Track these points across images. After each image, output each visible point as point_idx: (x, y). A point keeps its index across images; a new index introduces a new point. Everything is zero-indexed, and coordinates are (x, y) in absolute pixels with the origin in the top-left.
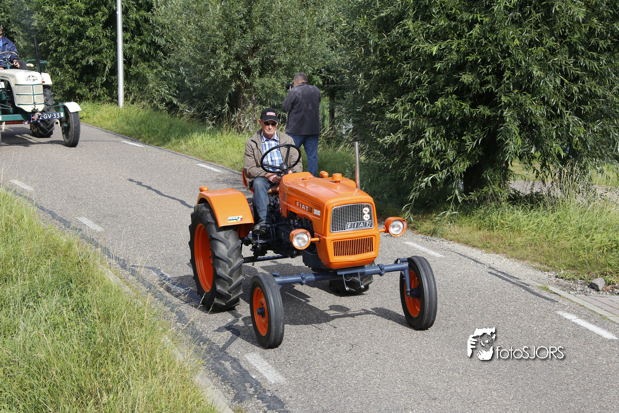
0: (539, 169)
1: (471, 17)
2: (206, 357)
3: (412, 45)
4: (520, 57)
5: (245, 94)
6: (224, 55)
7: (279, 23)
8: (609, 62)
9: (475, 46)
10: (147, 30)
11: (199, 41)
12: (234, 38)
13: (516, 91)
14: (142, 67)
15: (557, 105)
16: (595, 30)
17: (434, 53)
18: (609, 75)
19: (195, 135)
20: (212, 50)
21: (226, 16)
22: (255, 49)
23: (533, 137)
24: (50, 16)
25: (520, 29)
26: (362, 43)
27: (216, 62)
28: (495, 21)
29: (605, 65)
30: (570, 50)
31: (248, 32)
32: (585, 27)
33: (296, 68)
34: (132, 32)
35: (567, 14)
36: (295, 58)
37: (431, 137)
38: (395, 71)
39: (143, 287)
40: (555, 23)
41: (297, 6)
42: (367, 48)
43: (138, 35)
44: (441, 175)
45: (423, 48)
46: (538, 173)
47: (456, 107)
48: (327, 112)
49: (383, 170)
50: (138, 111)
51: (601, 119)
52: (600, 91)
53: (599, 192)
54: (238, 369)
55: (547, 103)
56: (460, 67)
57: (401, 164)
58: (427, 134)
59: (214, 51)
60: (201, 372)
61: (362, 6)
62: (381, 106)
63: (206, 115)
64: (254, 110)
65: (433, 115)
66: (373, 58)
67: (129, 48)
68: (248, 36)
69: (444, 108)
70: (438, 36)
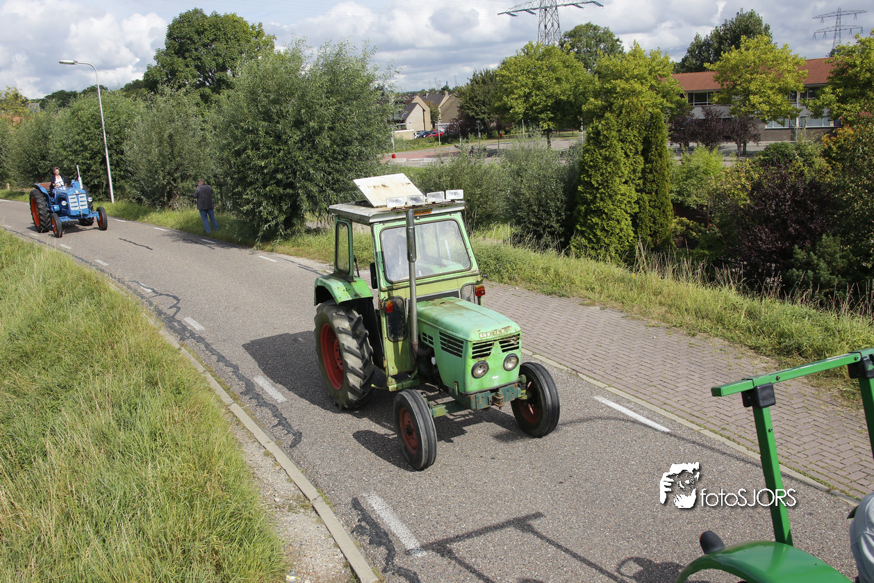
1: (278, 148)
3: (252, 162)
4: (303, 165)
5: (174, 192)
6: (162, 173)
7: (188, 155)
8: (343, 165)
9: (282, 161)
10: (122, 164)
11: (148, 167)
12: (166, 164)
13: (303, 181)
14: (122, 182)
15: (323, 186)
16: (335, 150)
17: (263, 165)
19: (151, 214)
21: (161, 154)
22: (177, 169)
23: (313, 201)
24: (72, 161)
25: (302, 152)
26: (228, 163)
27: (158, 177)
28: (290, 149)
30: (325, 160)
31: (173, 161)
32: (331, 150)
34: (115, 165)
35: (322, 144)
36: (197, 172)
37: (265, 205)
38: (245, 175)
39: (131, 291)
40: (317, 148)
41: (196, 147)
42: (230, 165)
43: (118, 167)
44: (273, 223)
45: (257, 163)
46: (318, 218)
47: (276, 190)
49: (244, 223)
50: (122, 204)
52: (341, 179)
55: (318, 185)
56: (276, 171)
57: (253, 219)
59: (156, 172)
60: (163, 329)
61: (226, 145)
62: (240, 192)
63: (156, 203)
65: (266, 194)
66: (234, 169)
68: (173, 163)
69: (271, 191)
70: (264, 157)
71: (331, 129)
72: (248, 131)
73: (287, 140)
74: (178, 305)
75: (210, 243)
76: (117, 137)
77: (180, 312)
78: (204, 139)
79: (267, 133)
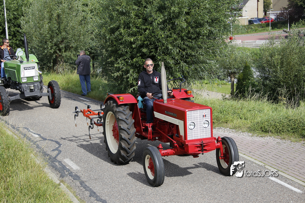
0: (172, 84)
1: (145, 27)
2: (48, 162)
3: (123, 38)
4: (164, 42)
5: (59, 59)
6: (50, 44)
7: (71, 31)
8: (195, 43)
9: (147, 38)
10: (18, 35)
11: (40, 39)
12: (54, 37)
13: (163, 54)
15: (178, 59)
16: (190, 31)
17: (132, 41)
18: (196, 48)
20: (45, 42)
21: (50, 29)
22: (62, 41)
23: (170, 71)
25: (163, 31)
26: (104, 38)
27: (47, 47)
28: (154, 29)
29: (194, 44)
30: (181, 39)
31: (59, 35)
32: (186, 30)
33: (79, 48)
34: (12, 36)
35: (180, 25)
36: (78, 45)
37: (132, 73)
38: (117, 48)
39: (22, 135)
40: (175, 29)
41: (78, 24)
42: (106, 40)
43: (15, 37)
44: (136, 87)
45: (128, 39)
46: (172, 85)
47: (141, 61)
48: (91, 65)
49: (114, 86)
51: (194, 64)
52: (193, 54)
53: (194, 91)
54: (61, 165)
55: (174, 59)
56: (142, 46)
57: (121, 84)
58: (131, 72)
59: (46, 42)
60: (47, 167)
61: (104, 24)
62: (112, 62)
63: (44, 68)
64: (63, 65)
65: (132, 65)
66: (108, 43)
67: (12, 42)
68: (59, 36)
69: (137, 62)
70: (133, 35)
71: (188, 13)
72: (122, 13)
73: (152, 21)
74: (60, 149)
75: (85, 101)
76: (15, 13)
77: (61, 154)
78: (85, 18)
79: (136, 15)
